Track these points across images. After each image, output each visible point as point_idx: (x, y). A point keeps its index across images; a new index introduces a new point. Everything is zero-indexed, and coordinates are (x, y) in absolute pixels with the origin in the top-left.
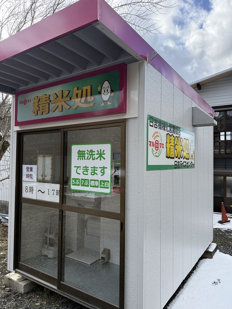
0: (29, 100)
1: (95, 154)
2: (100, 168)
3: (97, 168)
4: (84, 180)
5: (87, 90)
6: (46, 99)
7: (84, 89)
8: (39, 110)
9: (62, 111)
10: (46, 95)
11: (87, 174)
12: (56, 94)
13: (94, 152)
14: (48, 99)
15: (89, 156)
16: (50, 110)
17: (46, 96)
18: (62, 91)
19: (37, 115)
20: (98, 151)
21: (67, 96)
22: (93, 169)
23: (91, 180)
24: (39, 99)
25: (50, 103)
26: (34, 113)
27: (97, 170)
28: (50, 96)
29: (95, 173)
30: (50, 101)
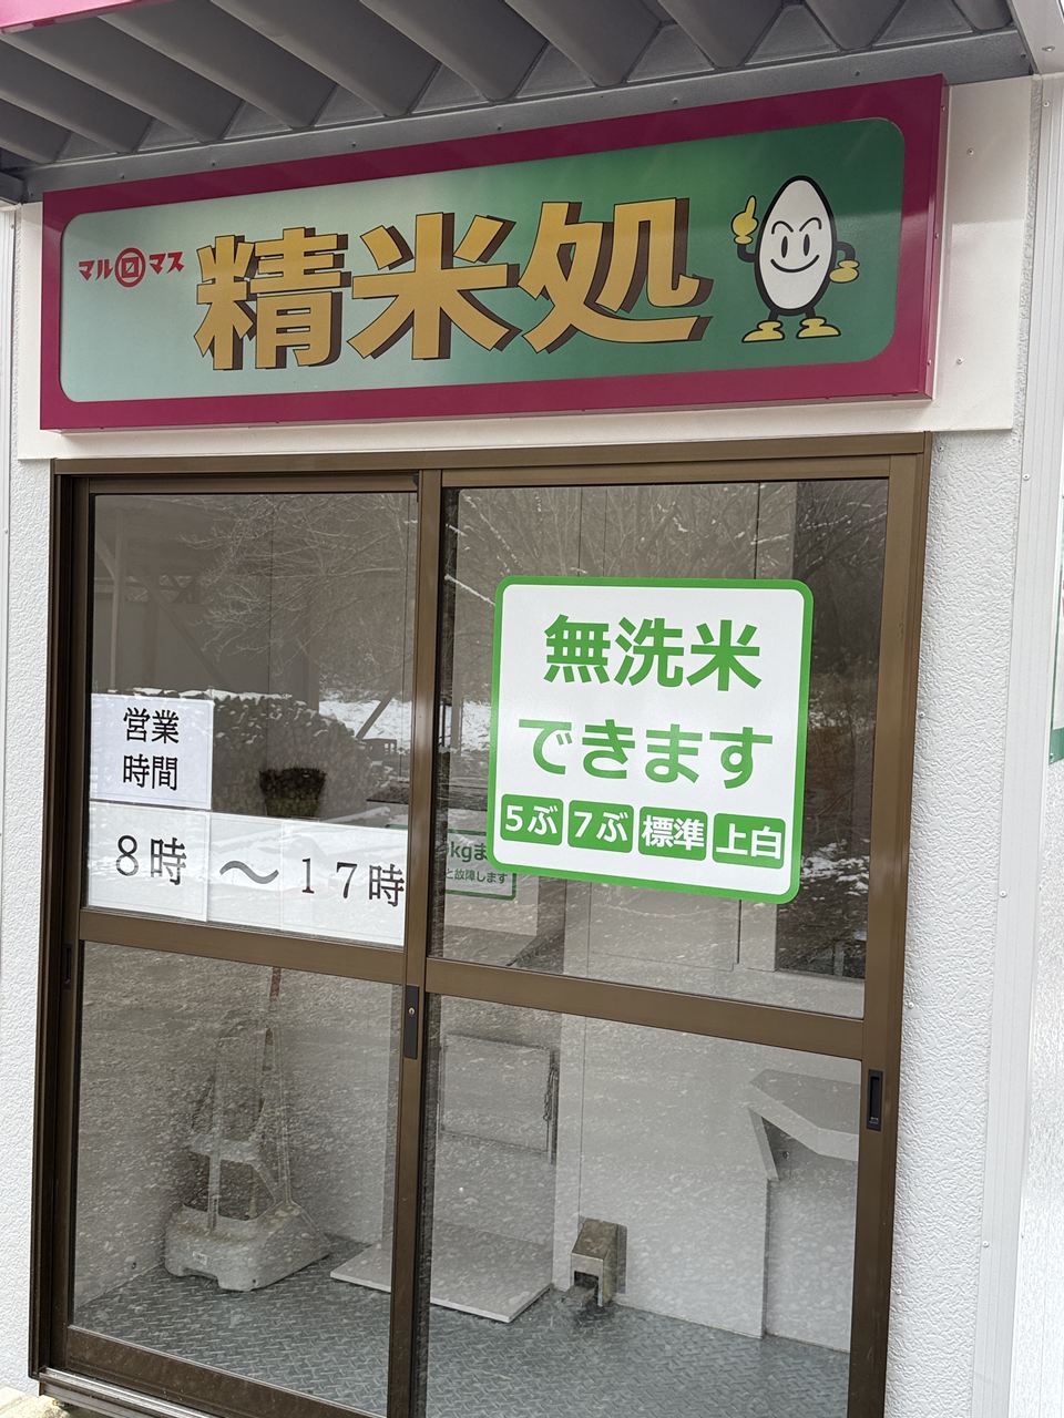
0: (160, 257)
1: (679, 651)
2: (714, 736)
3: (698, 737)
4: (598, 809)
5: (644, 227)
6: (312, 262)
7: (627, 218)
8: (252, 333)
9: (444, 352)
10: (310, 233)
11: (622, 774)
12: (392, 232)
13: (677, 633)
14: (328, 261)
15: (639, 660)
16: (344, 339)
17: (311, 244)
18: (448, 220)
19: (237, 364)
20: (704, 630)
21: (485, 257)
22: (666, 742)
23: (645, 812)
24: (254, 261)
25: (346, 291)
26: (212, 347)
27: (694, 752)
28: (342, 241)
29: (676, 770)
30: (346, 280)
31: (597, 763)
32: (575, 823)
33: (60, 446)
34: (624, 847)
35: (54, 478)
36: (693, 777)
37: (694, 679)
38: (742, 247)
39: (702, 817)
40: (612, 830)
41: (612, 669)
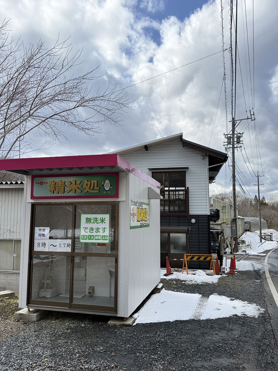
0: (45, 182)
2: (102, 228)
3: (100, 228)
5: (94, 182)
6: (62, 184)
7: (92, 182)
8: (55, 190)
9: (75, 193)
11: (93, 232)
12: (70, 181)
13: (98, 219)
14: (64, 184)
15: (94, 221)
16: (65, 191)
17: (62, 182)
18: (76, 181)
19: (54, 193)
20: (100, 218)
21: (79, 184)
22: (97, 229)
23: (95, 236)
24: (56, 183)
25: (65, 187)
26: (51, 191)
27: (100, 230)
28: (65, 182)
29: (98, 231)
31: (91, 231)
32: (89, 237)
33: (32, 201)
34: (93, 239)
35: (32, 204)
36: (100, 232)
37: (100, 223)
38: (103, 185)
39: (100, 236)
40: (92, 238)
41: (92, 222)
